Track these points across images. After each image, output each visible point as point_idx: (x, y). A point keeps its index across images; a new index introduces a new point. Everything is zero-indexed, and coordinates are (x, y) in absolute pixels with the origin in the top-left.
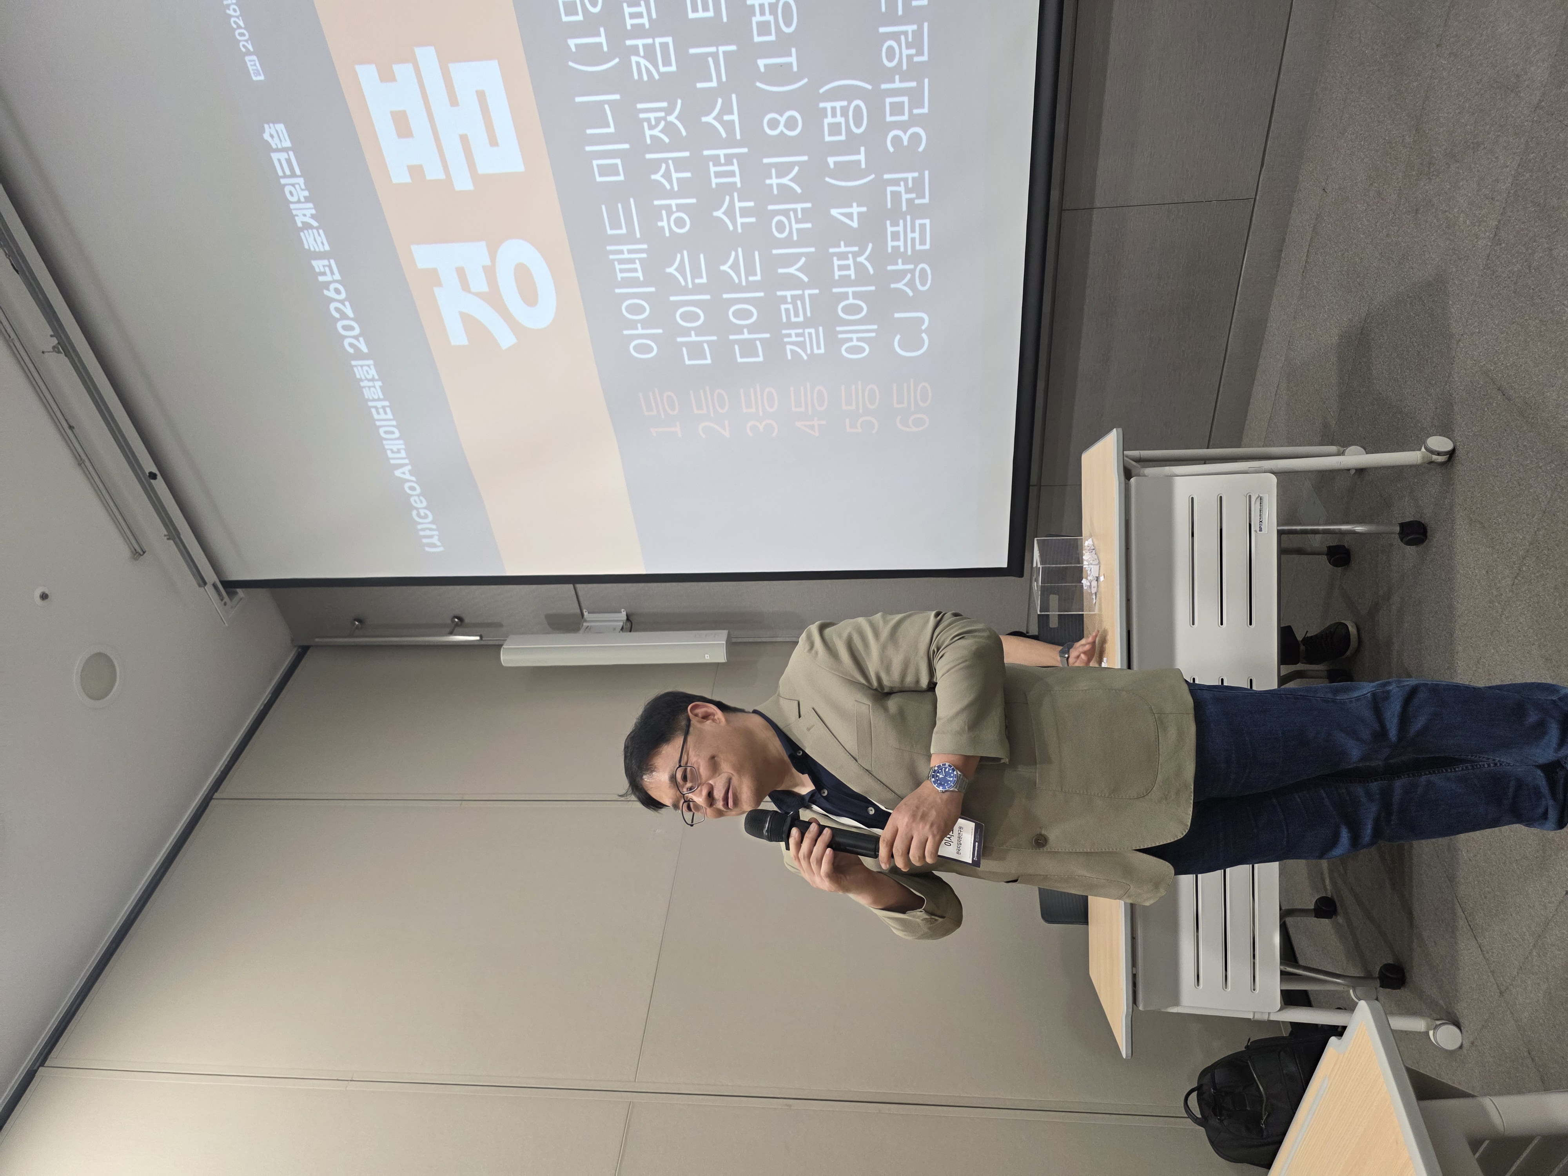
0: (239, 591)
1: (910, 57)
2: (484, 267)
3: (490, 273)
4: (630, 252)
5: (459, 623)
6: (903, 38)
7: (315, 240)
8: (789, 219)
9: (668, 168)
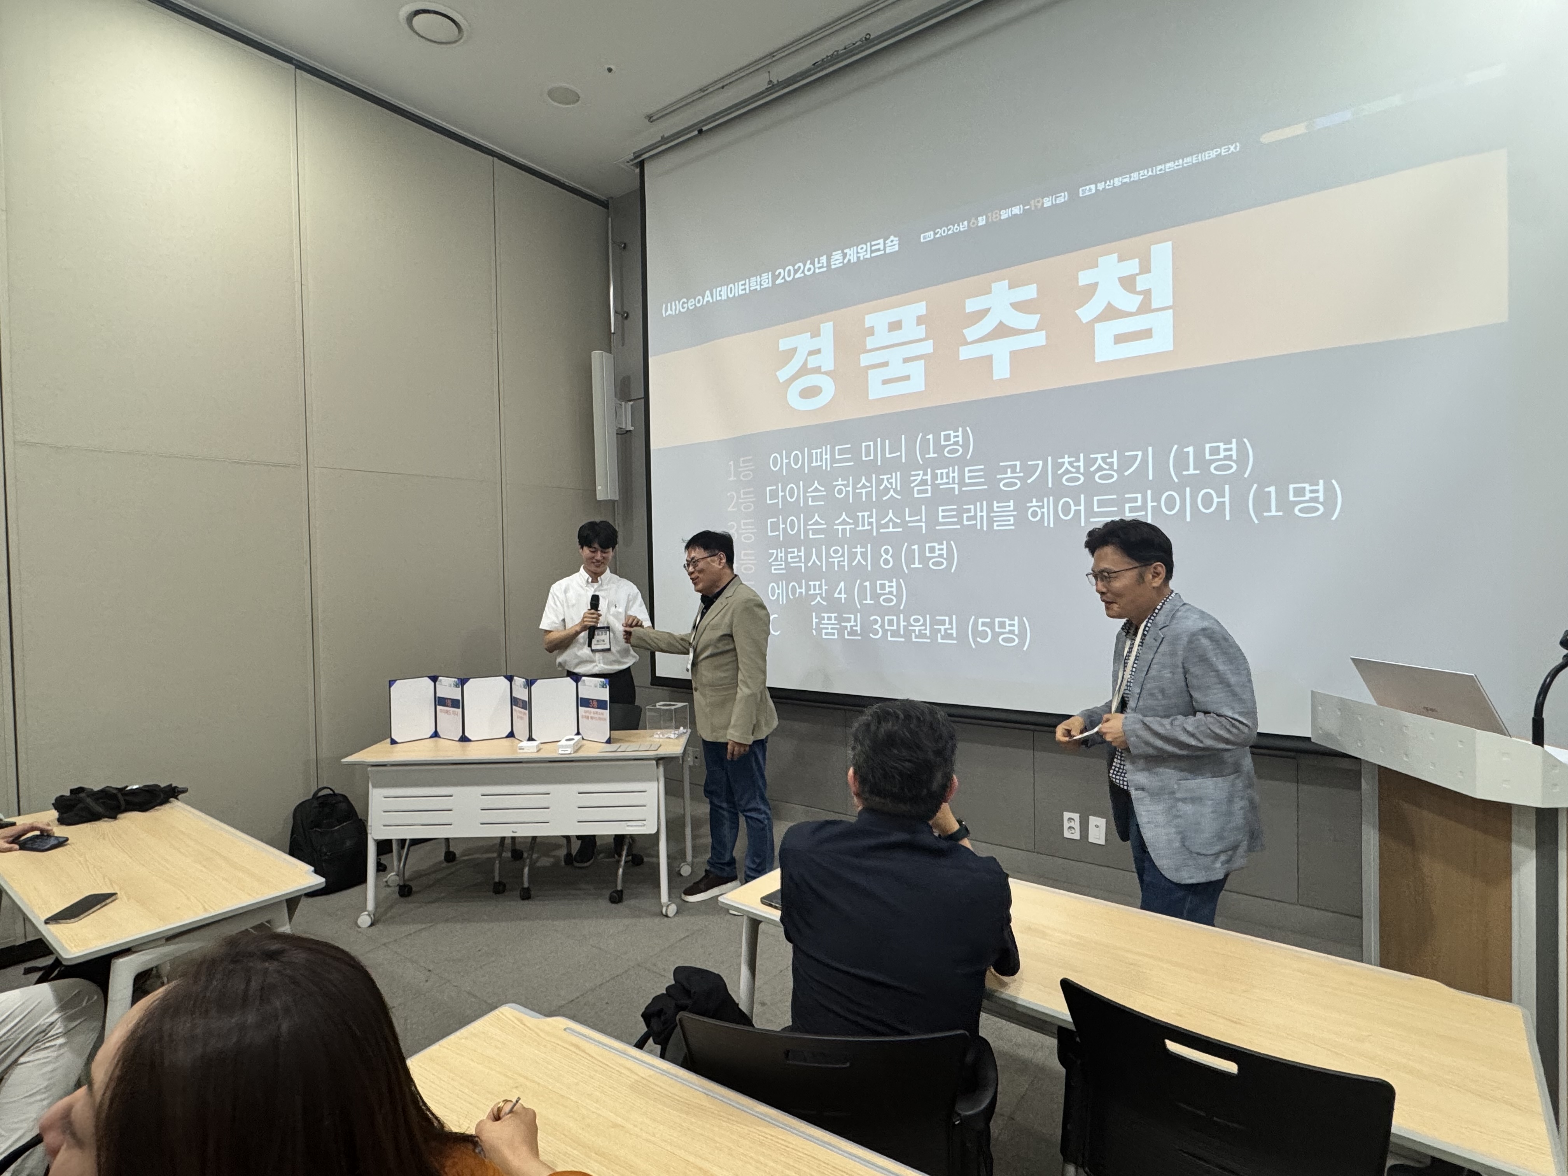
0: (638, 170)
1: (914, 631)
2: (820, 367)
3: (817, 370)
4: (826, 459)
5: (624, 316)
6: (923, 628)
7: (837, 260)
8: (840, 557)
9: (868, 487)
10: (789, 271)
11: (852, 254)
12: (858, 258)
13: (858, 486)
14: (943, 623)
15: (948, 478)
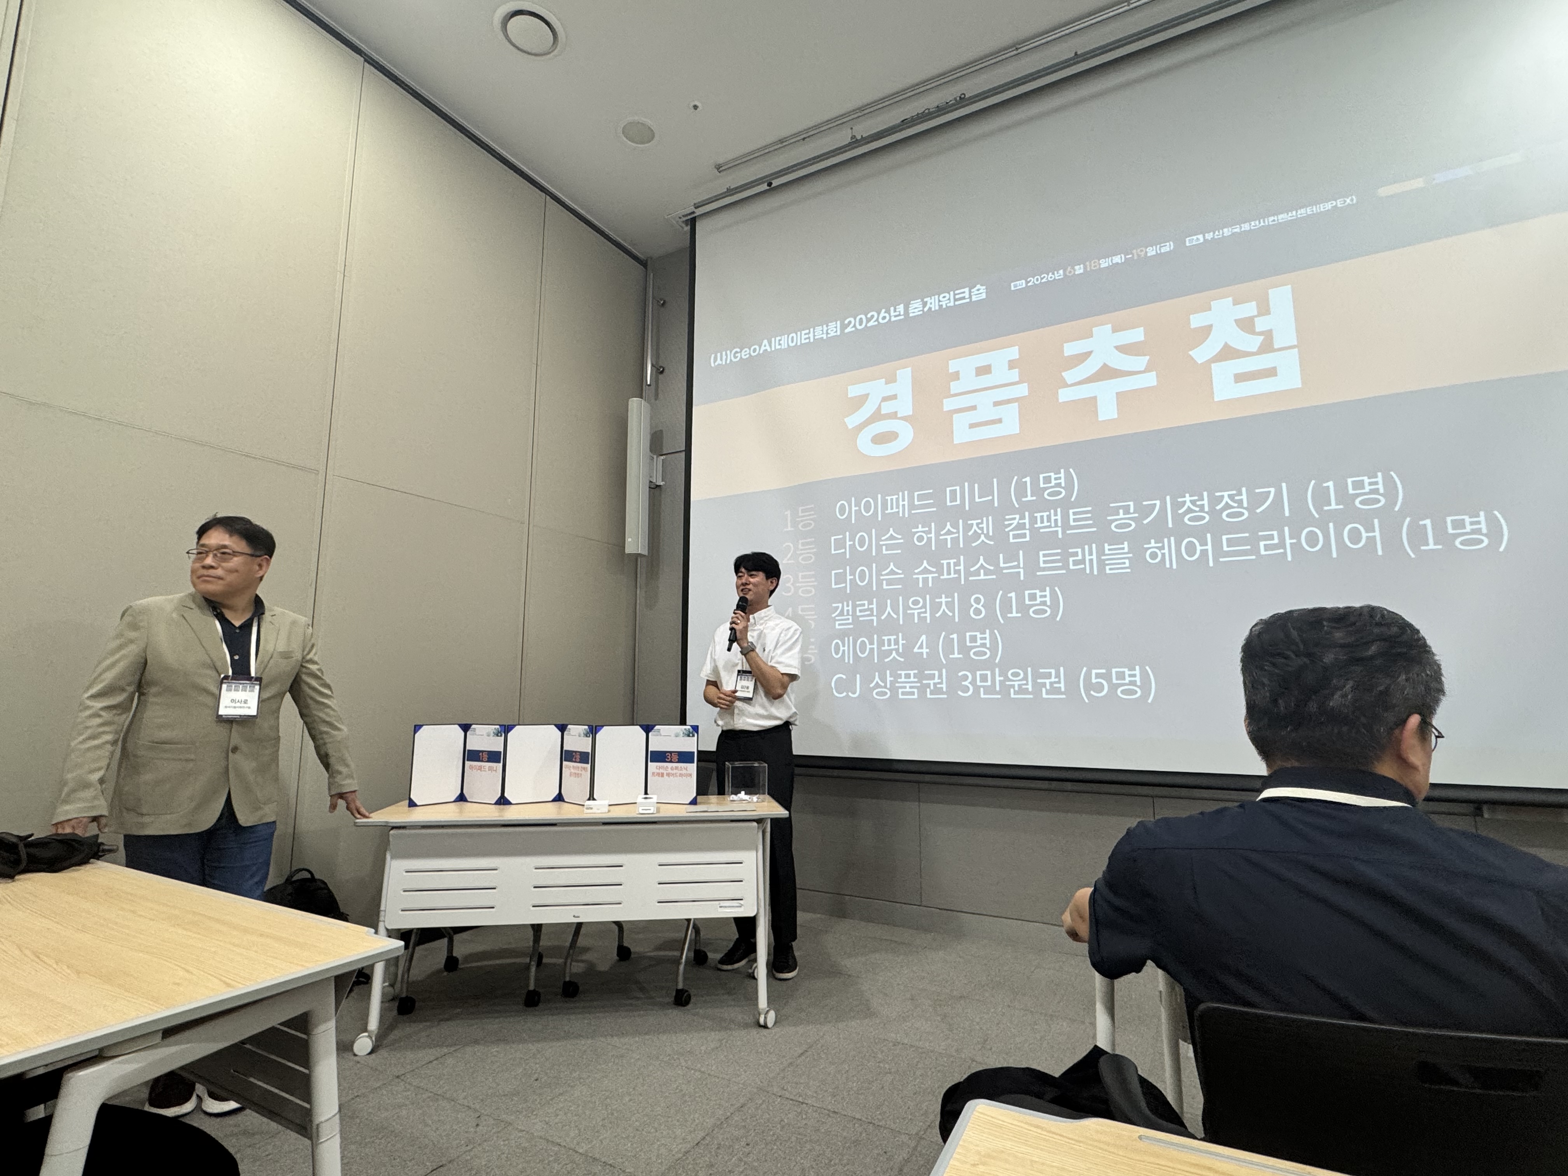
0: (689, 227)
1: (1013, 686)
2: (897, 412)
3: (894, 416)
4: (904, 505)
5: (659, 371)
6: (1025, 682)
7: (916, 308)
8: (920, 608)
9: (953, 533)
10: (861, 320)
11: (933, 303)
12: (941, 306)
13: (942, 533)
14: (1049, 676)
15: (1049, 520)
